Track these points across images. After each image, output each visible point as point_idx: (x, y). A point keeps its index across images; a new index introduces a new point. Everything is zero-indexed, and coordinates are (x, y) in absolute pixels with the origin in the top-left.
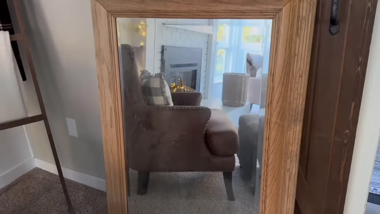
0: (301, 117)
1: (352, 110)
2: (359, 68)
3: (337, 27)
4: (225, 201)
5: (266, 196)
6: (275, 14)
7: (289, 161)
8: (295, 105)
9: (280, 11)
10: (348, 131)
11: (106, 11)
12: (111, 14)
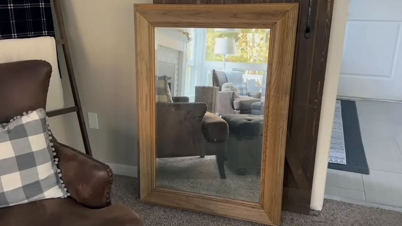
0: (289, 92)
1: (319, 87)
2: (323, 59)
3: (309, 33)
4: (219, 179)
5: (266, 148)
6: (272, 25)
7: (282, 121)
8: (285, 84)
9: (276, 23)
10: (317, 100)
11: (147, 22)
12: (151, 25)
